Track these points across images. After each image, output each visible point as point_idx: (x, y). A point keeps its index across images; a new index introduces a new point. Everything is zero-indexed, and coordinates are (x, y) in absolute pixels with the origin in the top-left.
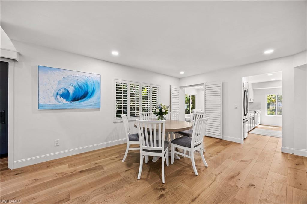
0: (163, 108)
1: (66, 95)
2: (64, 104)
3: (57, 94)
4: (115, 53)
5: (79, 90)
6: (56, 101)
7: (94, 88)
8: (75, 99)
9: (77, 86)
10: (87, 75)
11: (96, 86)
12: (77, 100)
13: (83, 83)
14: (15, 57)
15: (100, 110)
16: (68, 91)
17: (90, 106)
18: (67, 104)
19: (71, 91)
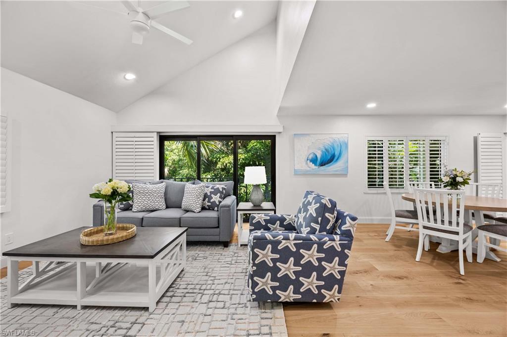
0: (458, 175)
1: (314, 161)
2: (313, 169)
3: (308, 160)
4: (371, 105)
5: (326, 154)
6: (306, 166)
7: (340, 150)
8: (322, 164)
9: (324, 150)
10: (334, 136)
11: (343, 148)
12: (324, 165)
13: (330, 146)
14: (281, 130)
15: (347, 177)
16: (316, 156)
17: (337, 171)
18: (315, 169)
19: (319, 156)
